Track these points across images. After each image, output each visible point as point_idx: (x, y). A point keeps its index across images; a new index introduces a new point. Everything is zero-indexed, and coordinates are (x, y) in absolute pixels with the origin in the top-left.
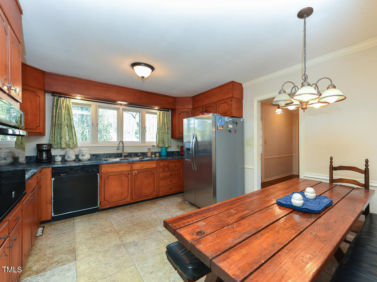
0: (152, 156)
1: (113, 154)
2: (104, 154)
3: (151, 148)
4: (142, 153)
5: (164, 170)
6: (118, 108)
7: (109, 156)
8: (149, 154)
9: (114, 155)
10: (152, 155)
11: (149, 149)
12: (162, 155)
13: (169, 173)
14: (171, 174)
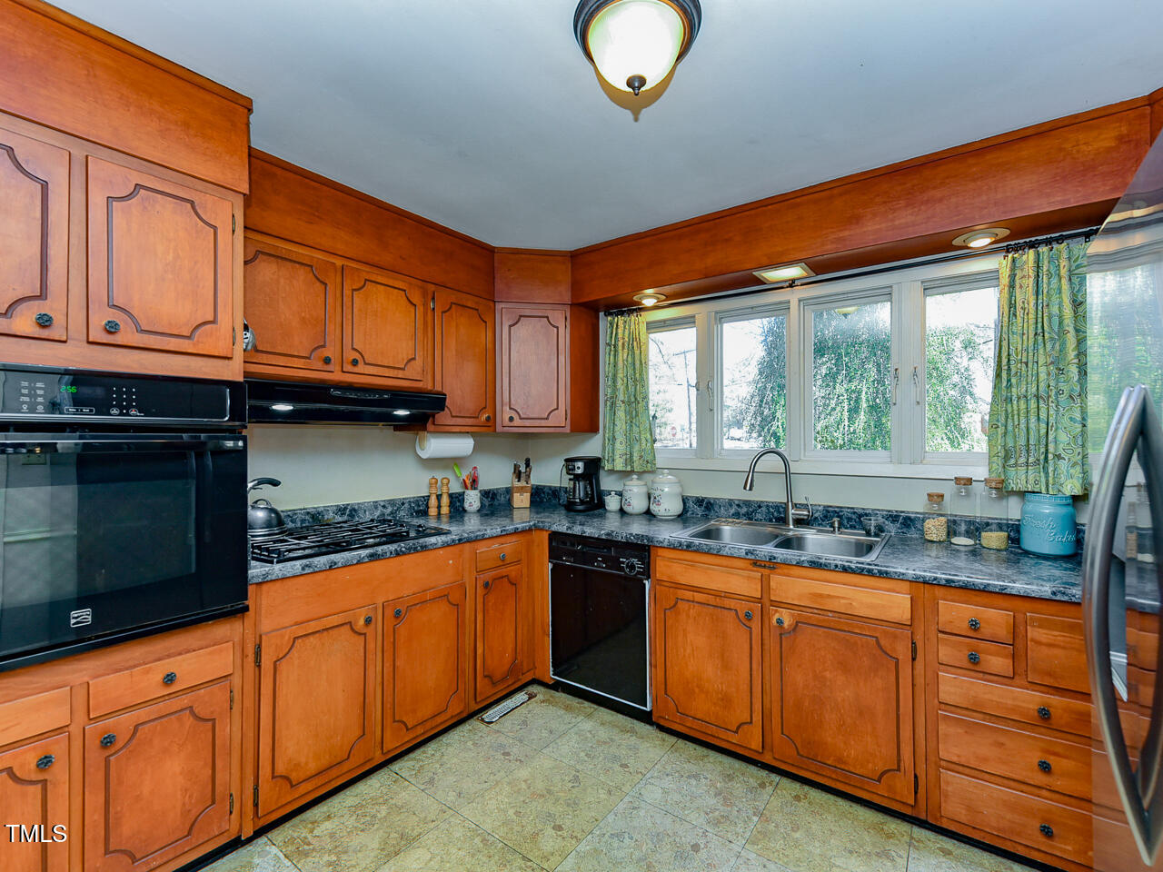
0: (955, 540)
1: (760, 507)
2: (730, 503)
3: (948, 490)
4: (893, 517)
5: (974, 659)
6: (780, 303)
7: (747, 513)
8: (935, 529)
9: (764, 509)
10: (951, 532)
11: (937, 498)
12: (1030, 543)
13: (1028, 699)
14: (1045, 714)
